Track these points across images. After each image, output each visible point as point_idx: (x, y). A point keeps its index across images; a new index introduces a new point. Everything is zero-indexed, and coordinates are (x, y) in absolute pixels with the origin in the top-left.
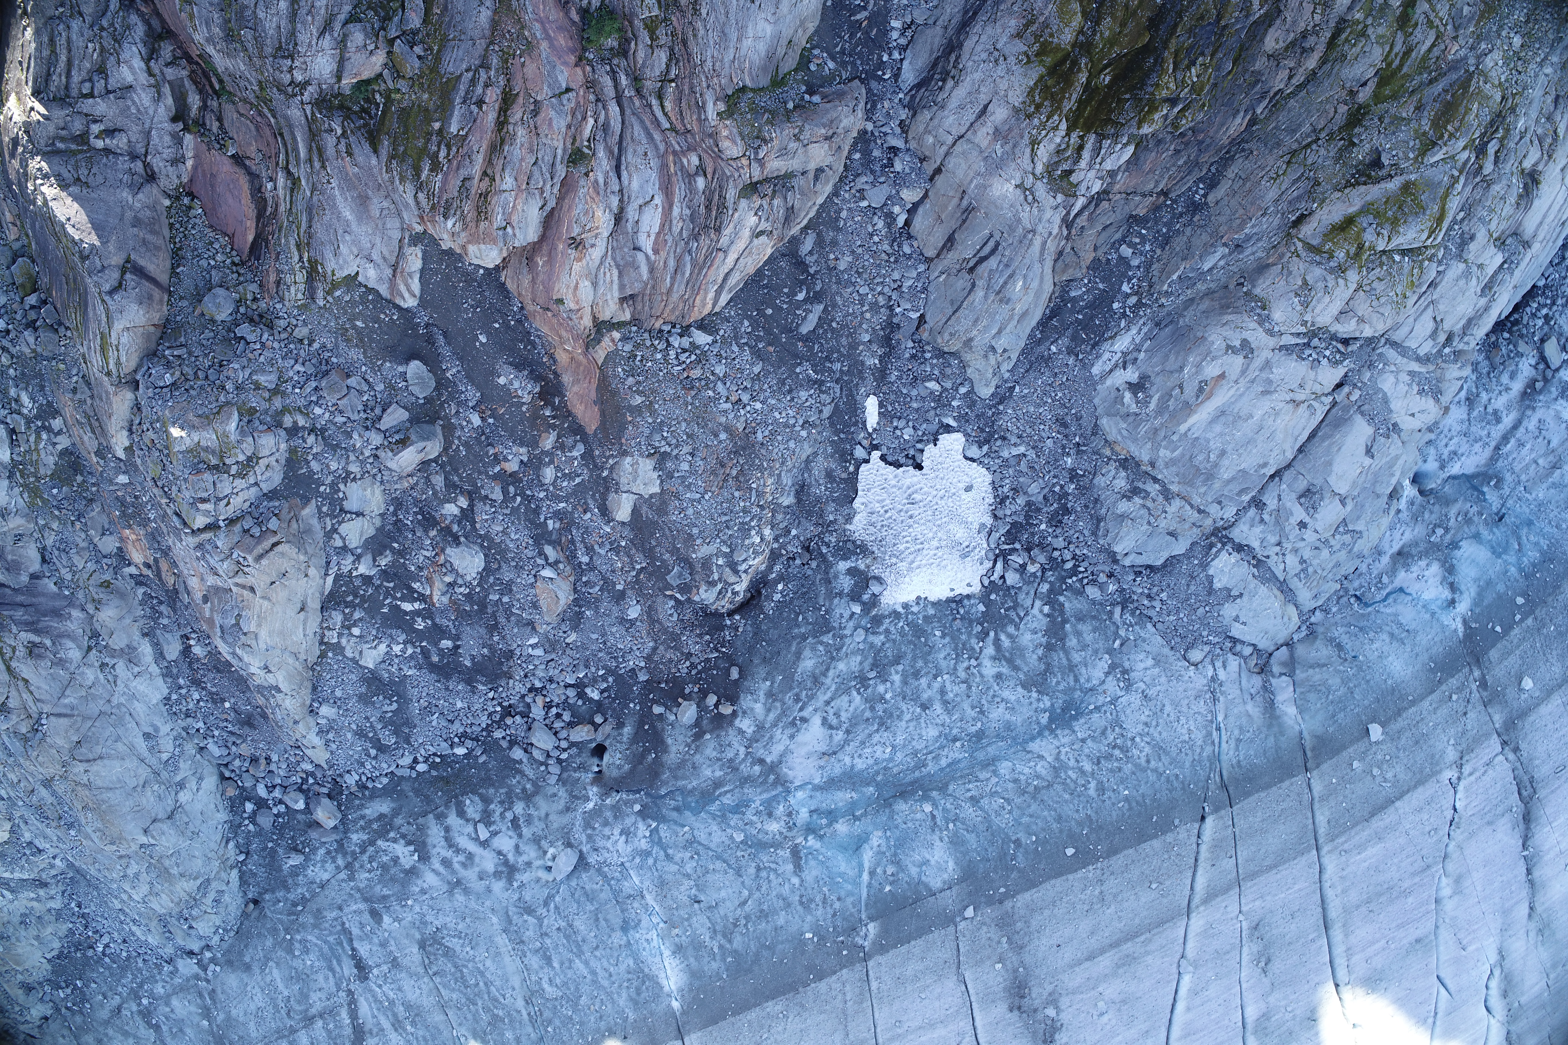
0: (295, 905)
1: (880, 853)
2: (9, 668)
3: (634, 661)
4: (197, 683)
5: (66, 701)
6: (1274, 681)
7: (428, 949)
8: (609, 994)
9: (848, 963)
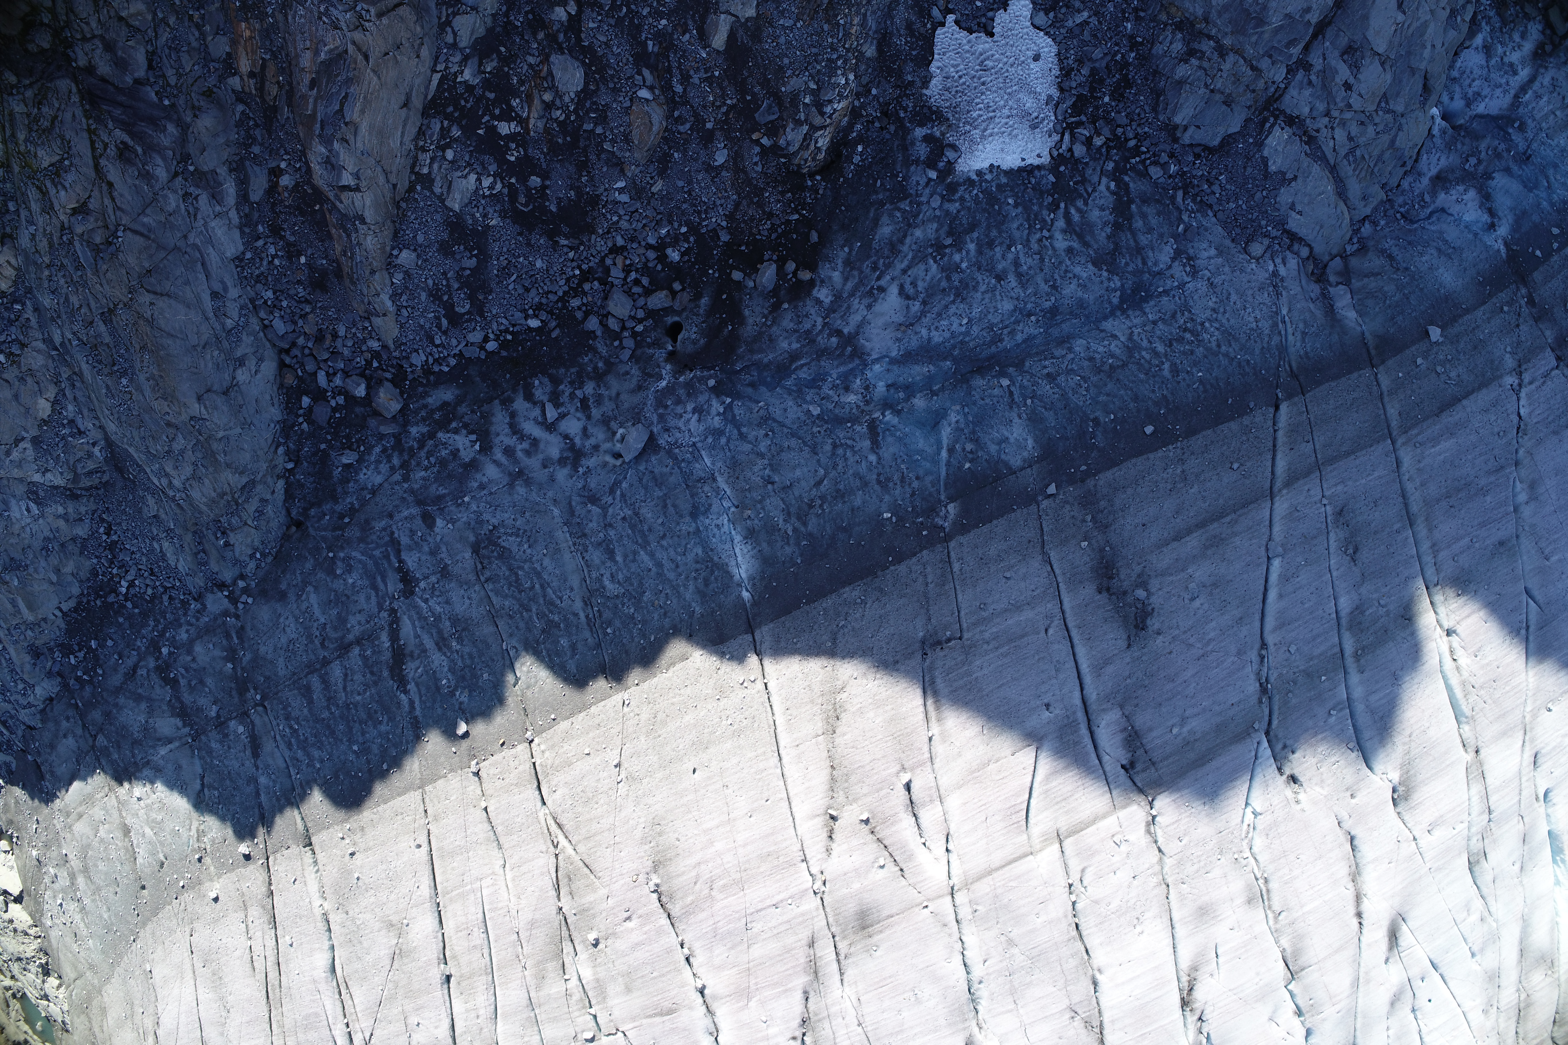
0: (342, 517)
1: (958, 430)
2: (97, 167)
3: (717, 219)
4: (276, 231)
5: (145, 220)
6: (1331, 289)
7: (484, 552)
8: (675, 588)
9: (929, 543)
